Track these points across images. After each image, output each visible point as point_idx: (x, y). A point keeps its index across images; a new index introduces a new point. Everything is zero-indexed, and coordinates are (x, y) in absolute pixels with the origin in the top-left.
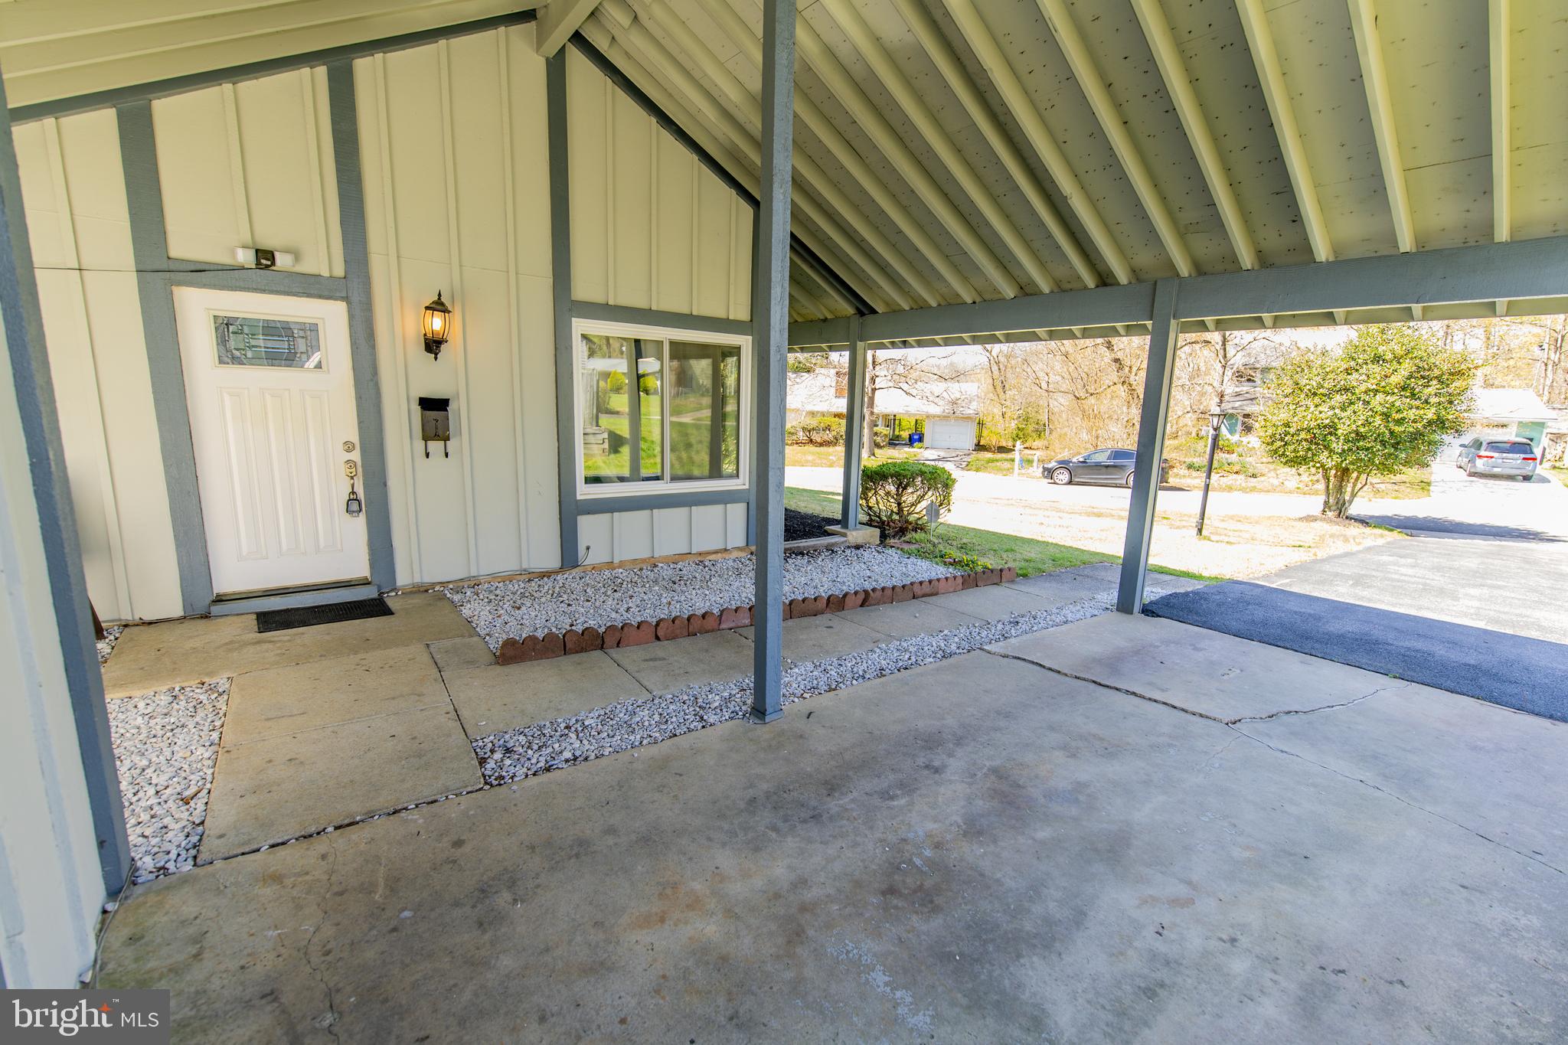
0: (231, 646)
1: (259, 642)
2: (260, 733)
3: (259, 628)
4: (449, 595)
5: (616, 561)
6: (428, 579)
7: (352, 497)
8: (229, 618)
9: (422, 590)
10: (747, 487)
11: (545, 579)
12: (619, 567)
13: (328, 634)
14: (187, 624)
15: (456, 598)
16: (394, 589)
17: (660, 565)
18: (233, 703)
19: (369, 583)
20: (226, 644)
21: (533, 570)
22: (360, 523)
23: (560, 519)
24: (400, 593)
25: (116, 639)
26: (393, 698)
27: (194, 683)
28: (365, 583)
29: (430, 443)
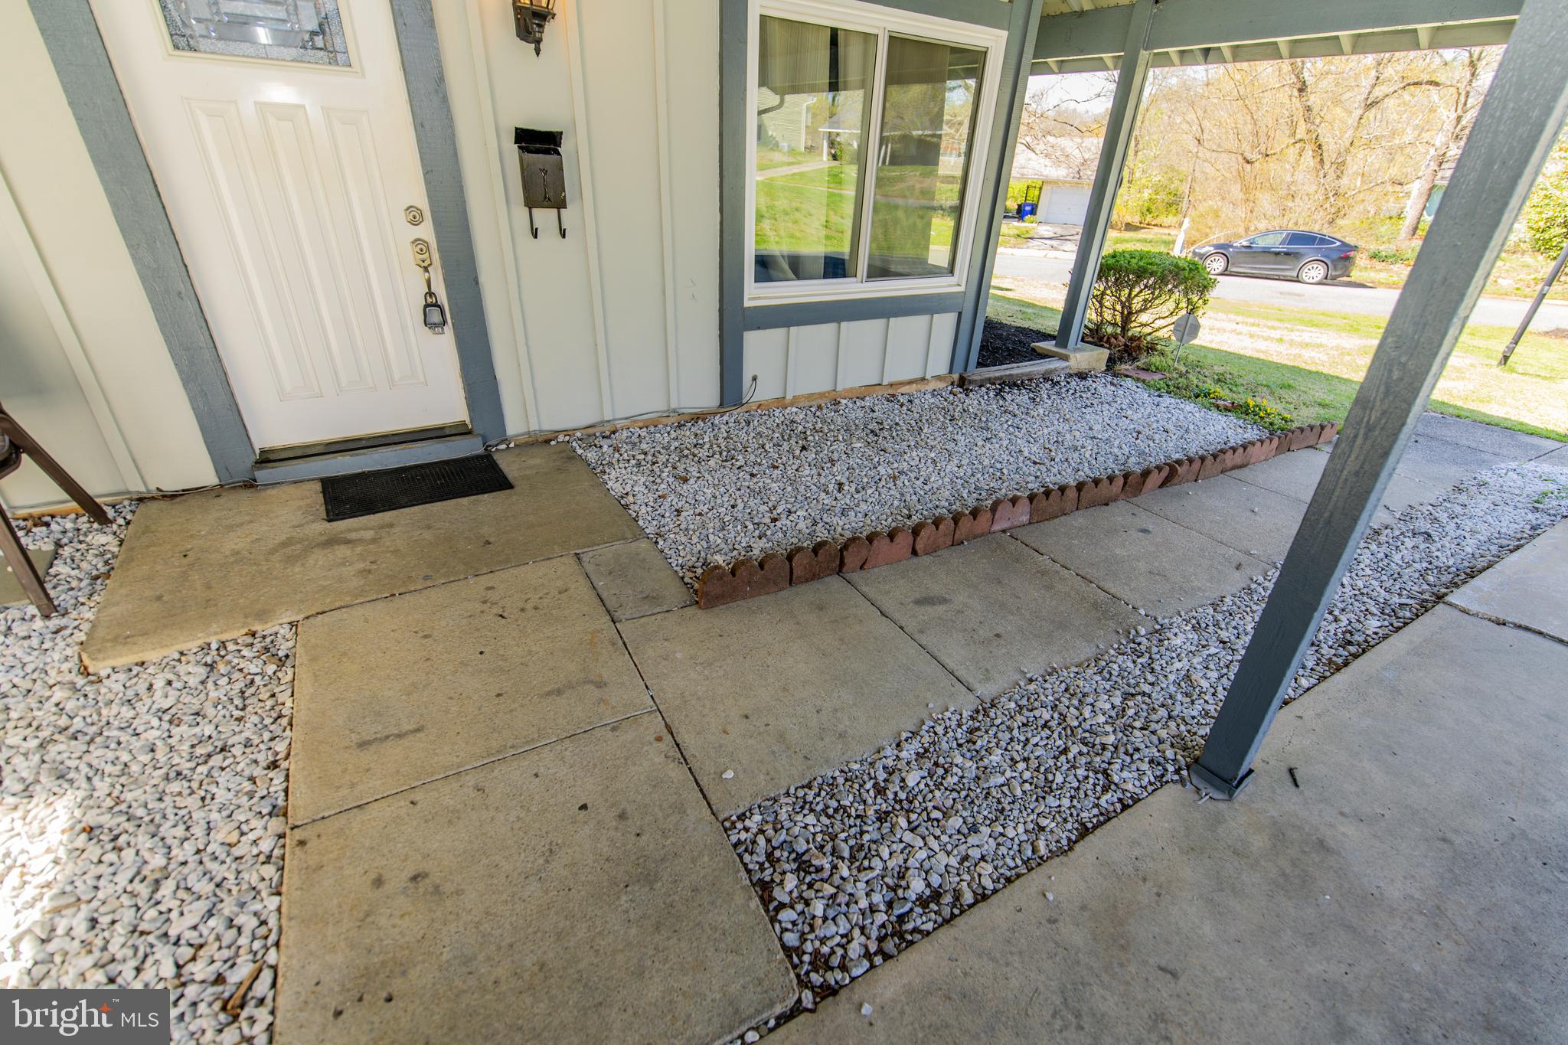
0: (294, 550)
1: (331, 542)
2: (352, 785)
3: (328, 515)
4: (580, 451)
5: (789, 397)
6: (549, 424)
7: (429, 300)
8: (284, 488)
9: (543, 441)
10: (962, 289)
11: (700, 422)
12: (792, 405)
13: (429, 527)
14: (227, 500)
15: (591, 455)
16: (505, 440)
17: (844, 401)
18: (304, 687)
19: (469, 433)
20: (284, 544)
21: (685, 411)
22: (447, 340)
23: (721, 336)
24: (512, 445)
25: (128, 523)
26: (559, 692)
27: (238, 633)
28: (462, 431)
29: (534, 210)
